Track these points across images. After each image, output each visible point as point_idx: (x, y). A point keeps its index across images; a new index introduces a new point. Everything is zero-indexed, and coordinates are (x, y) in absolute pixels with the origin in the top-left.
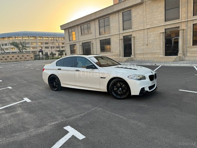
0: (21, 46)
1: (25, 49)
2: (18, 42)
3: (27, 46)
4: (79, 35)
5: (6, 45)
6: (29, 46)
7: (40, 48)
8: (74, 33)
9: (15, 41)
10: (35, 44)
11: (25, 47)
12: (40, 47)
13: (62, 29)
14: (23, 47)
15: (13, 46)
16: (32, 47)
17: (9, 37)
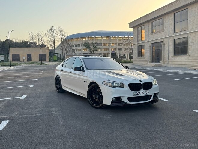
0: (92, 47)
1: (96, 50)
2: (90, 43)
3: (99, 47)
4: (149, 33)
5: (79, 45)
6: (100, 47)
7: (113, 50)
8: (143, 31)
9: (87, 42)
10: (107, 45)
11: (97, 48)
12: (112, 48)
13: (130, 27)
14: (95, 48)
15: (85, 48)
16: (103, 48)
17: (82, 38)
